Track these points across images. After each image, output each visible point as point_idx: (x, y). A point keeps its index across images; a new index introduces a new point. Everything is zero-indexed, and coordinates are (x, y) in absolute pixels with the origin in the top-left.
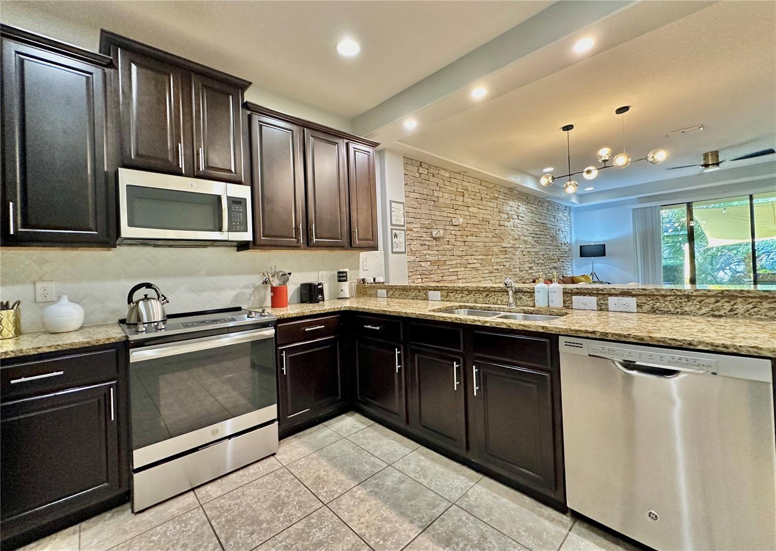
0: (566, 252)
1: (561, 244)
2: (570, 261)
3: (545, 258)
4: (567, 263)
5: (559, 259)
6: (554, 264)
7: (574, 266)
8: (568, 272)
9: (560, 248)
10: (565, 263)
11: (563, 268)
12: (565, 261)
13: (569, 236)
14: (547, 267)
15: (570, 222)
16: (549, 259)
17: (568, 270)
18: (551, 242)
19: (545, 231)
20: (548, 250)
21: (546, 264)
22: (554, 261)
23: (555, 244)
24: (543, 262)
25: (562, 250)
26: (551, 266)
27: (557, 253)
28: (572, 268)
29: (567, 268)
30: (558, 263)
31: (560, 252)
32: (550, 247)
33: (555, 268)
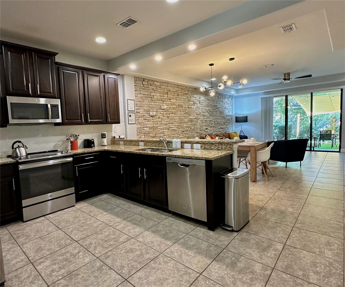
0: (229, 120)
1: (226, 116)
2: (231, 124)
3: (216, 123)
4: (229, 126)
5: (224, 124)
6: (221, 126)
7: (233, 127)
8: (230, 130)
9: (225, 118)
10: (228, 126)
11: (227, 128)
12: (228, 124)
13: (231, 111)
14: (217, 128)
15: (232, 104)
16: (218, 124)
17: (230, 129)
18: (220, 115)
19: (216, 109)
20: (217, 119)
21: (216, 127)
22: (221, 125)
23: (222, 116)
24: (214, 125)
25: (227, 119)
26: (219, 127)
27: (223, 120)
28: (232, 128)
29: (229, 128)
30: (224, 126)
31: (225, 120)
32: (219, 118)
33: (221, 128)
